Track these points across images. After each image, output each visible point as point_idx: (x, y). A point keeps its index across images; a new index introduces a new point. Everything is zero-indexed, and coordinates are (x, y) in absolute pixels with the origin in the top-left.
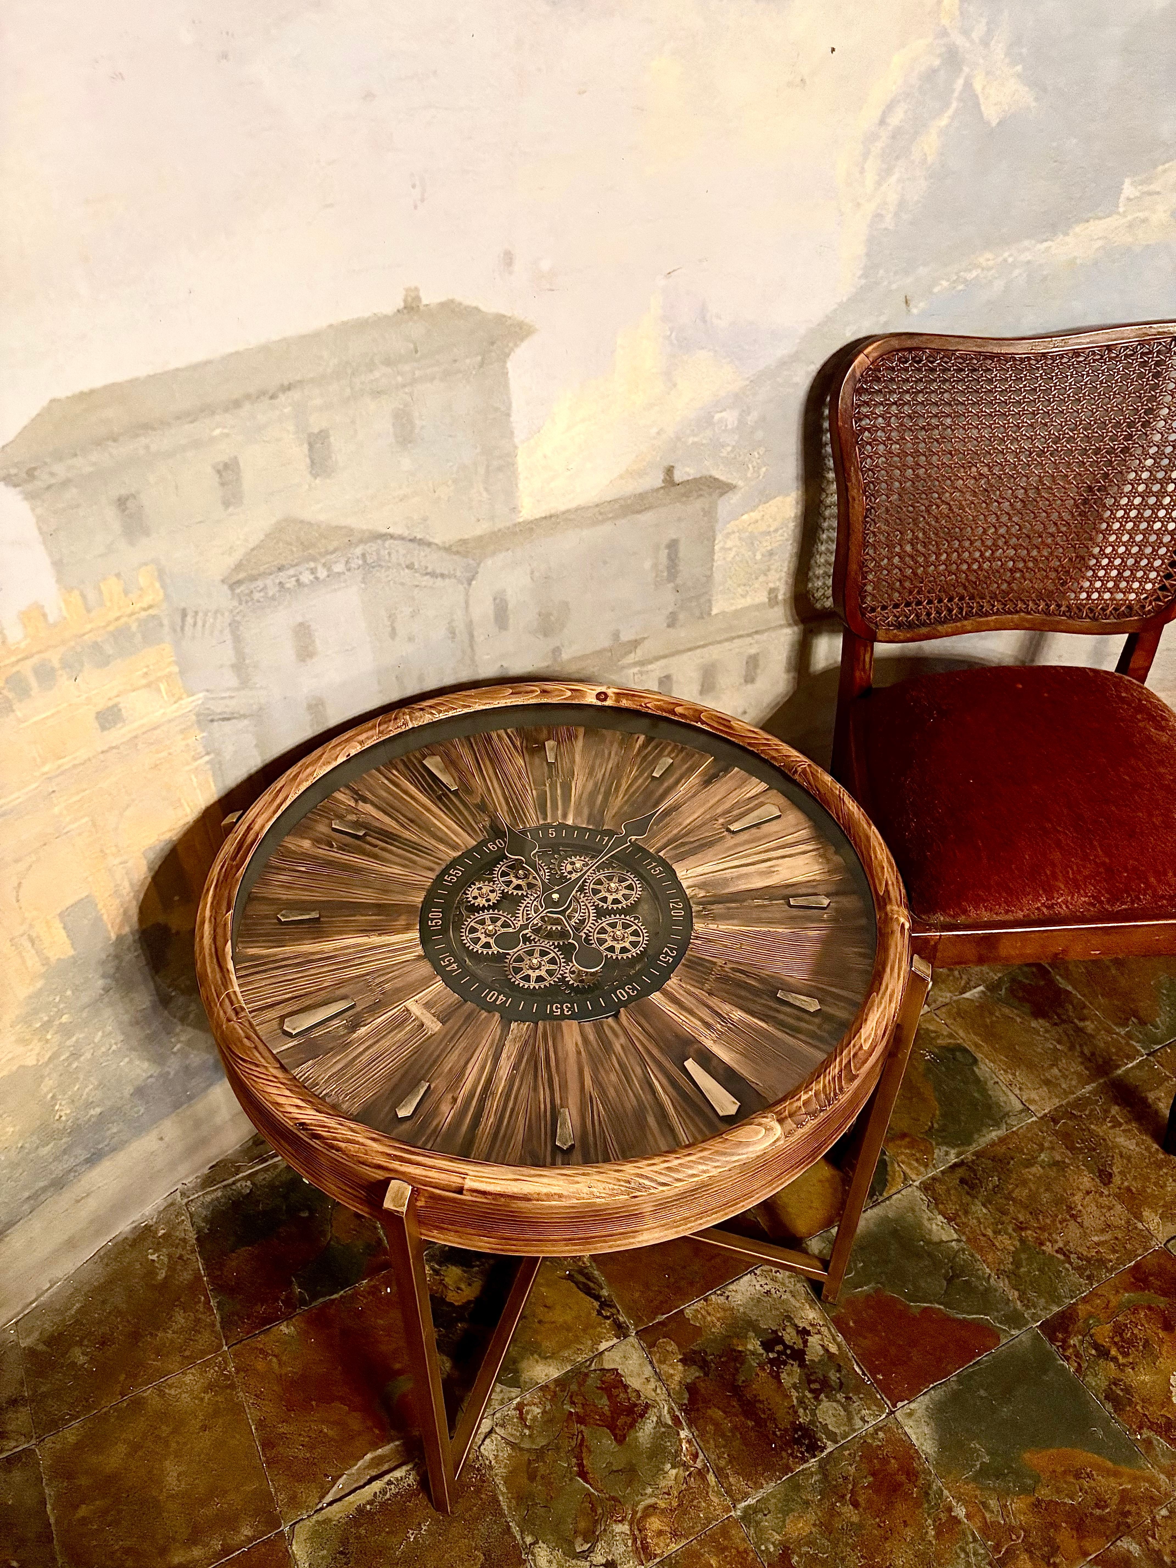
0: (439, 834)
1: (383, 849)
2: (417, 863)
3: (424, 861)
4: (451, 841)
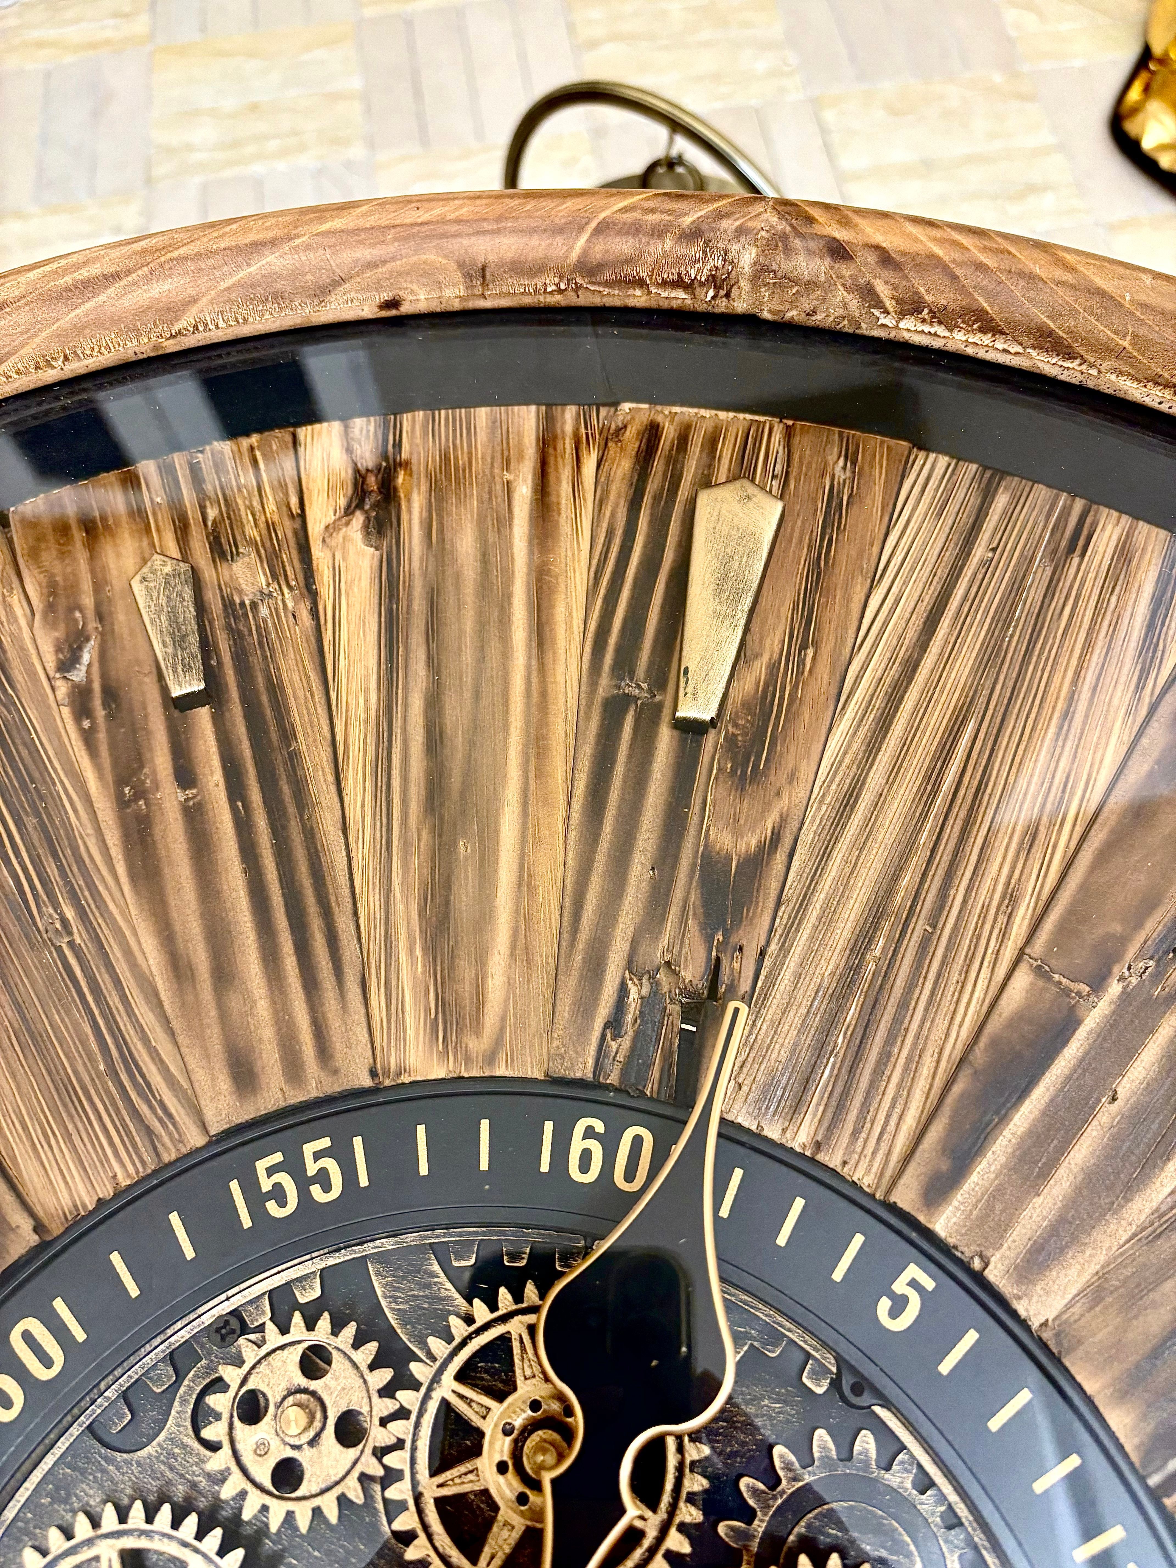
1: (196, 816)
2: (234, 1002)
3: (263, 1008)
4: (466, 970)
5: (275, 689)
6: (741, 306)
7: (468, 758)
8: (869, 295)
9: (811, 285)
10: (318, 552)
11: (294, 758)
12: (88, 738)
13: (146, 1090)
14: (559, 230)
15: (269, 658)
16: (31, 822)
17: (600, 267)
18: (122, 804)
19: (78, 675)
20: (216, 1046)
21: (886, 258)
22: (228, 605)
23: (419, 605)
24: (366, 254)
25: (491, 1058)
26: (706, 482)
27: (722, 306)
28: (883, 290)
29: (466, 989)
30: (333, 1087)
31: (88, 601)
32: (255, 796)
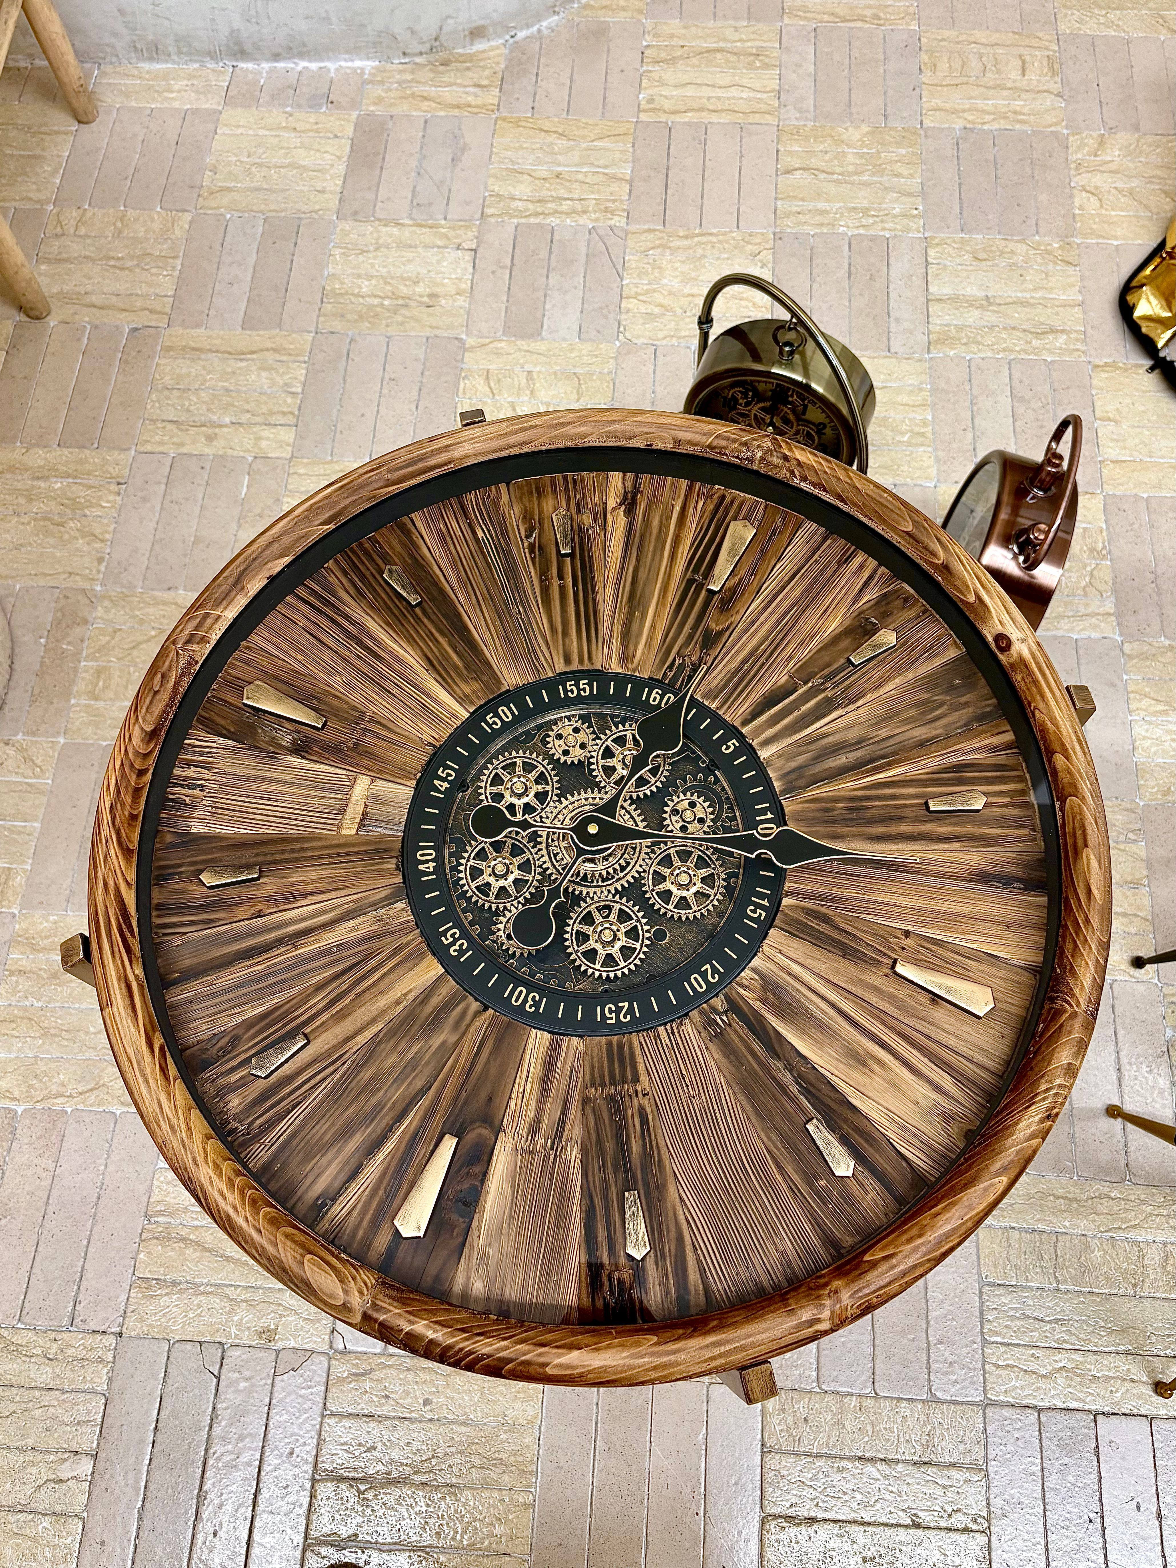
0: (635, 627)
1: (562, 589)
2: (567, 641)
3: (575, 644)
4: (632, 647)
5: (590, 557)
6: (755, 468)
7: (643, 589)
8: (792, 473)
9: (776, 466)
10: (608, 516)
11: (593, 578)
12: (533, 559)
13: (538, 660)
14: (705, 434)
15: (590, 548)
16: (512, 581)
17: (715, 448)
18: (541, 581)
19: (532, 540)
20: (561, 651)
21: (799, 463)
22: (580, 528)
23: (637, 539)
24: (646, 430)
25: (634, 671)
26: (735, 518)
27: (749, 466)
28: (796, 473)
29: (631, 652)
30: (590, 667)
31: (537, 518)
32: (580, 587)
